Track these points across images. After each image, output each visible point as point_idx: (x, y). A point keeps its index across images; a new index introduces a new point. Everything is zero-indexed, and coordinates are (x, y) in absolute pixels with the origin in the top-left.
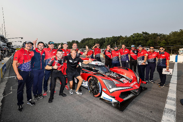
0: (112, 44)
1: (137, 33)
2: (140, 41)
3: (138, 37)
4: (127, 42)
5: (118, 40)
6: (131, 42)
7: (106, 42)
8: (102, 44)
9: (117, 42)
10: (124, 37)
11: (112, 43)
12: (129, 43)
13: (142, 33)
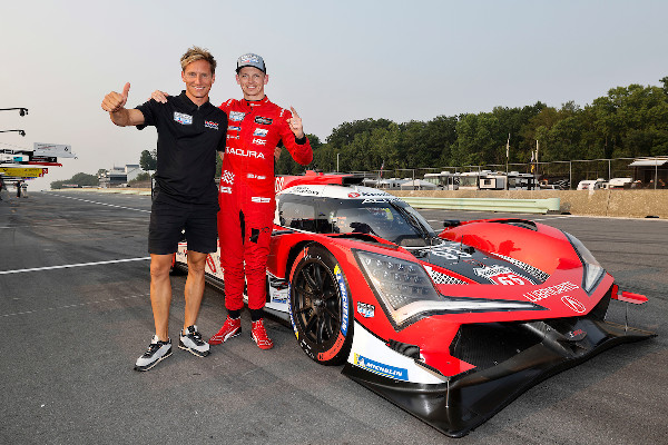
0: (495, 147)
1: (633, 87)
2: (652, 129)
3: (635, 104)
4: (576, 138)
5: (524, 126)
6: (600, 134)
7: (460, 140)
8: (442, 146)
9: (521, 139)
10: (559, 108)
11: (493, 142)
12: (583, 142)
13: (662, 85)
